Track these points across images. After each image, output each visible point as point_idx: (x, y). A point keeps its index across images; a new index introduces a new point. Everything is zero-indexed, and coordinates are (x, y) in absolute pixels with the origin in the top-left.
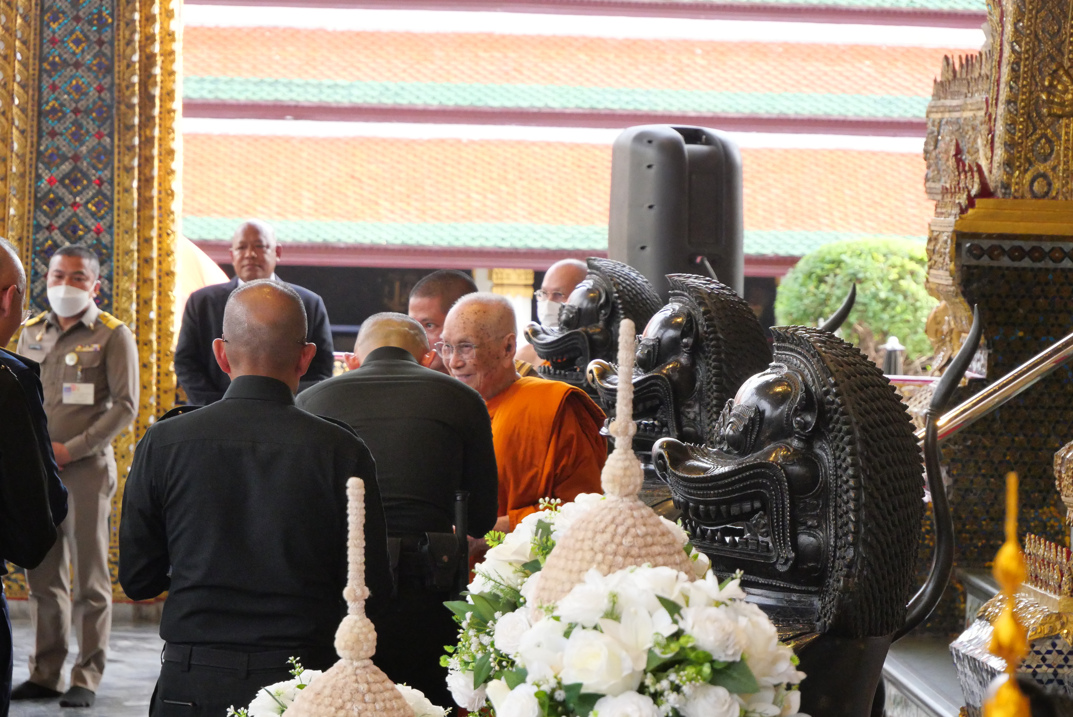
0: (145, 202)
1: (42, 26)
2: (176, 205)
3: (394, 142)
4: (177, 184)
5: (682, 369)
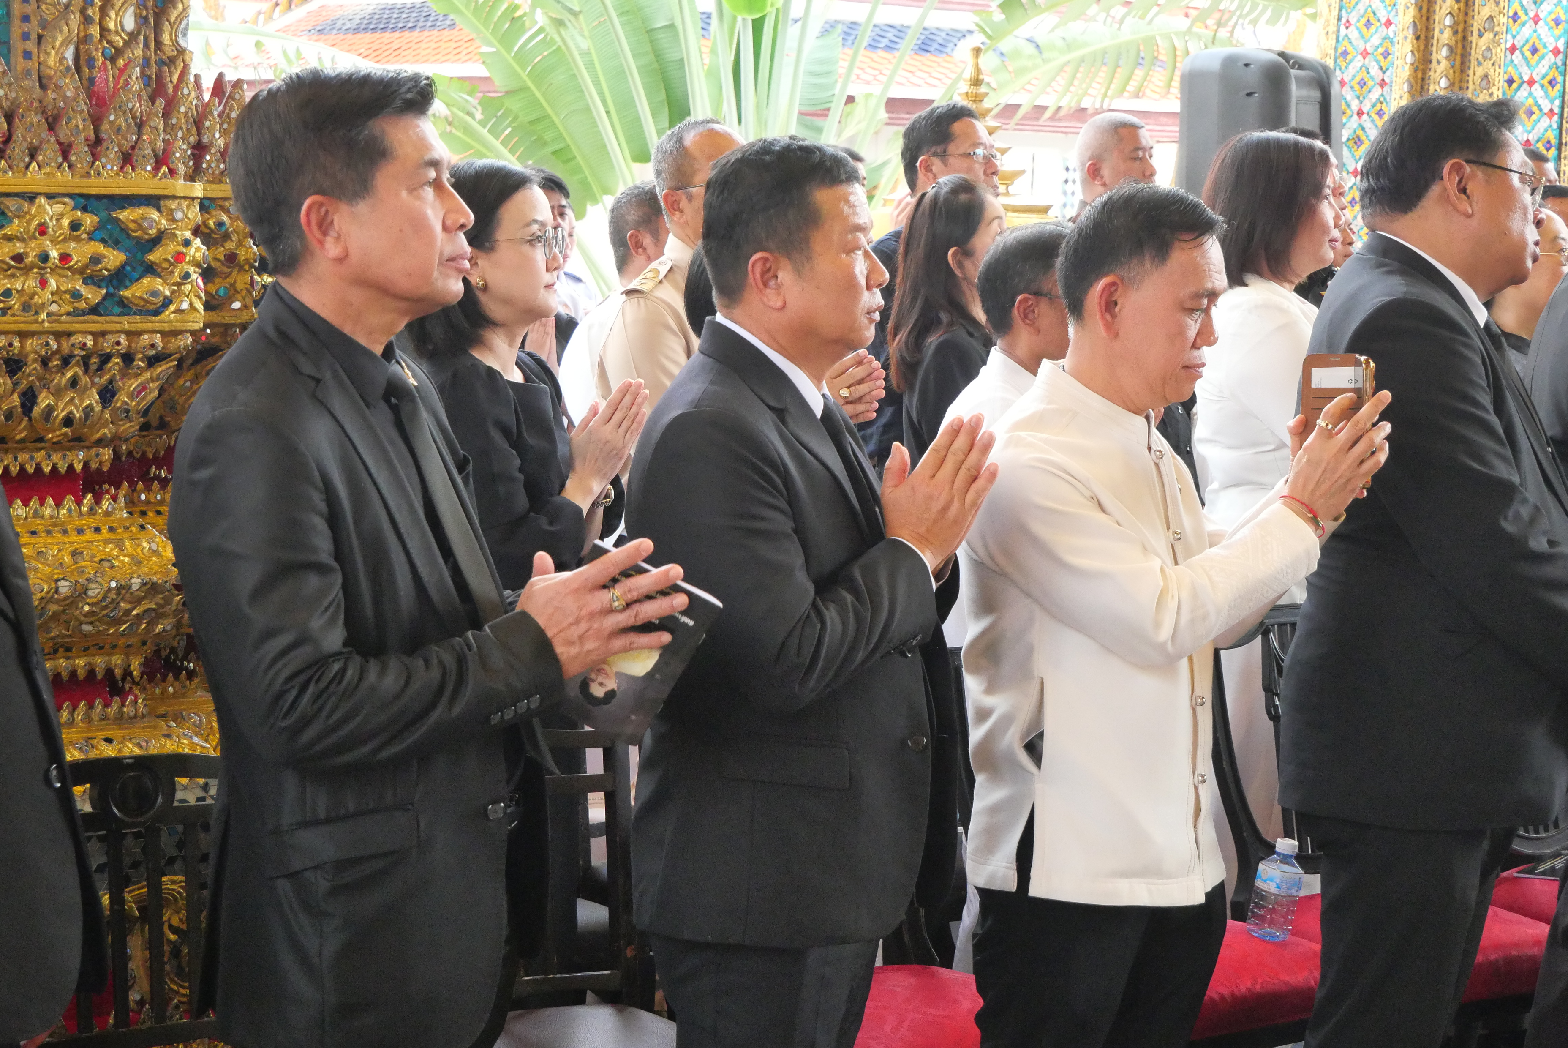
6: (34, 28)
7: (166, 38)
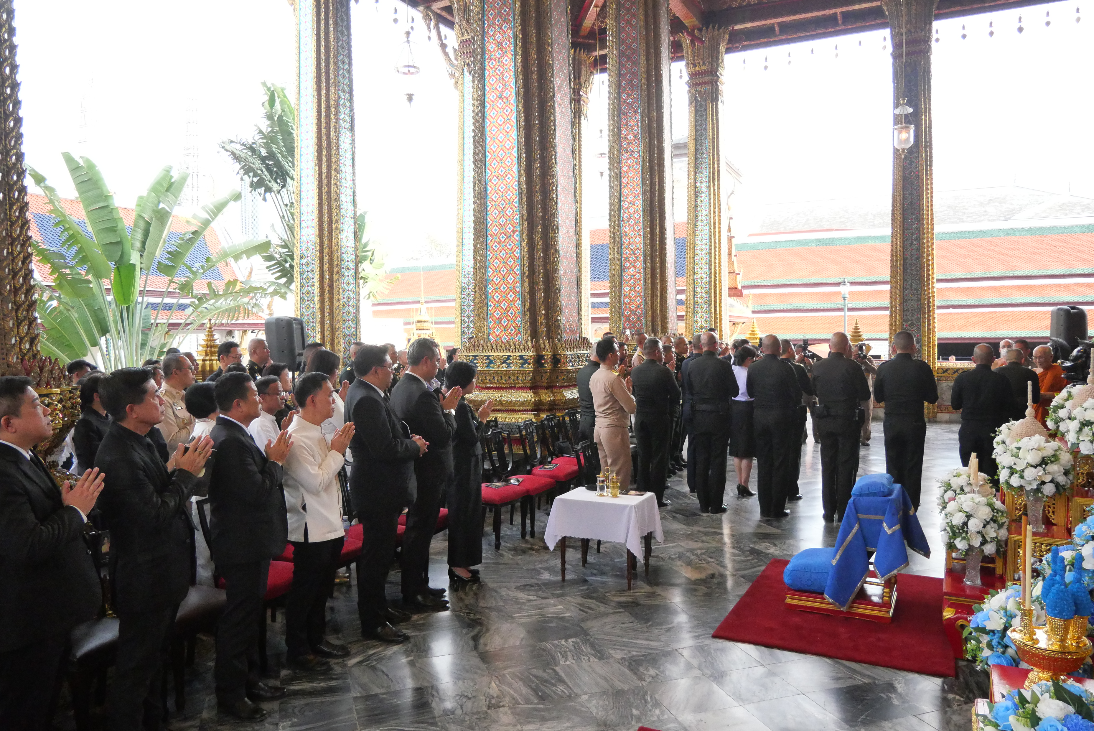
0: (929, 329)
1: (903, 292)
2: (936, 330)
3: (979, 313)
4: (936, 325)
5: (1083, 361)
6: (5, 351)
7: (34, 348)
